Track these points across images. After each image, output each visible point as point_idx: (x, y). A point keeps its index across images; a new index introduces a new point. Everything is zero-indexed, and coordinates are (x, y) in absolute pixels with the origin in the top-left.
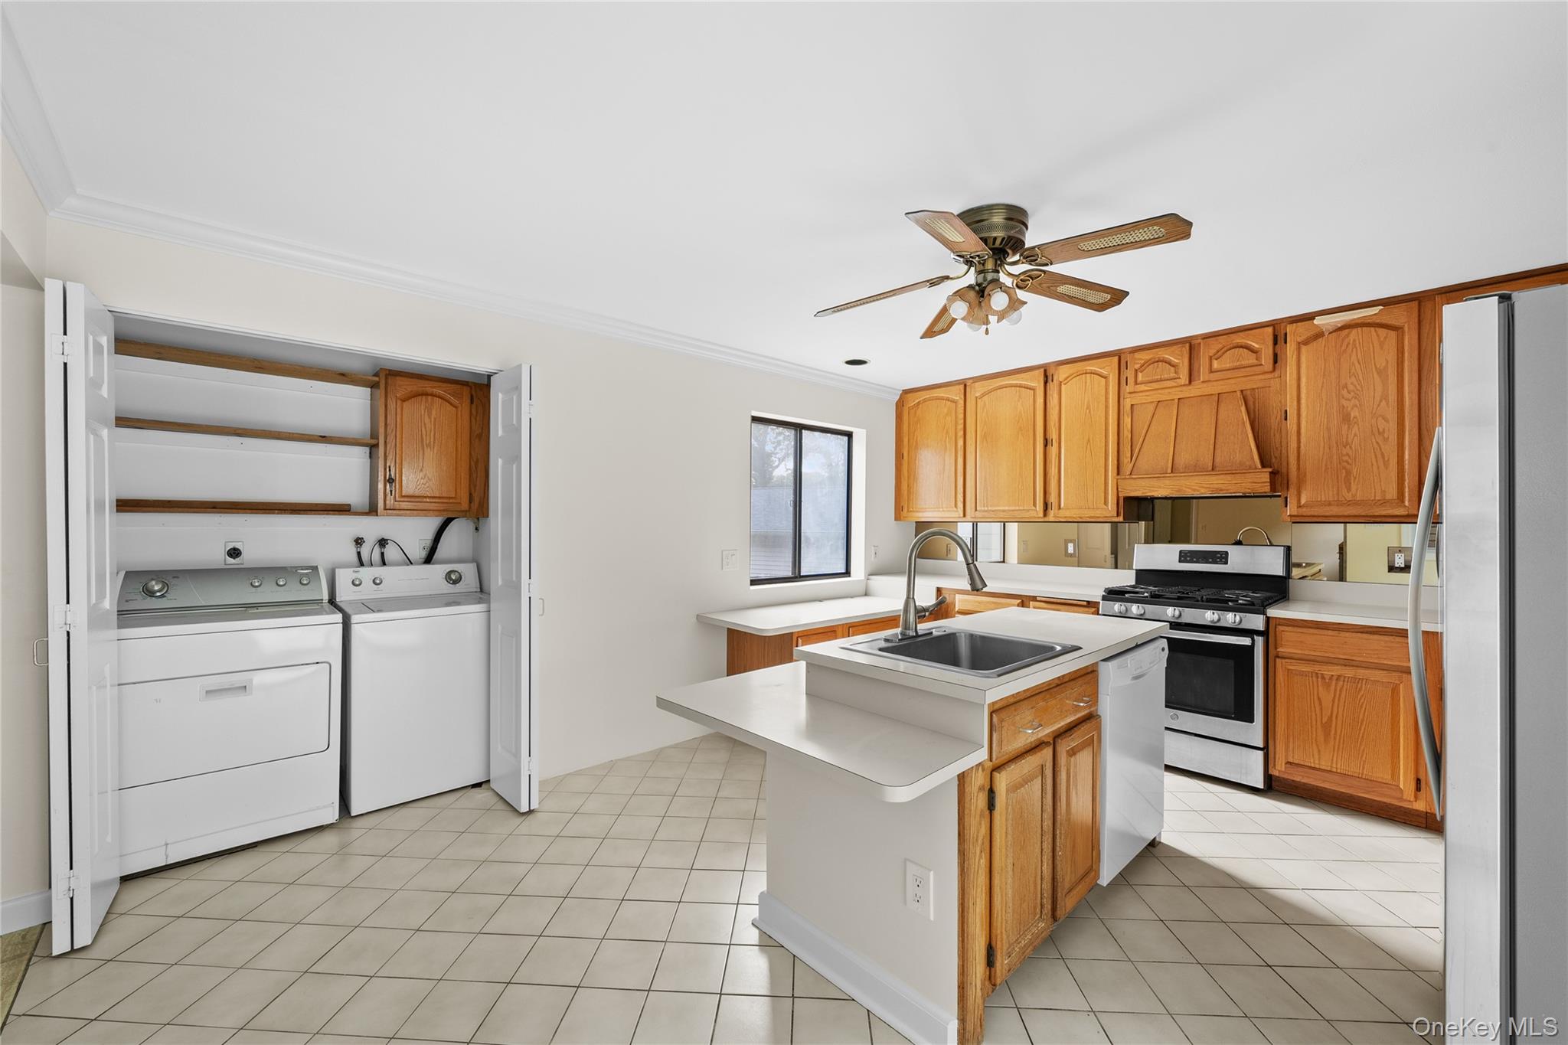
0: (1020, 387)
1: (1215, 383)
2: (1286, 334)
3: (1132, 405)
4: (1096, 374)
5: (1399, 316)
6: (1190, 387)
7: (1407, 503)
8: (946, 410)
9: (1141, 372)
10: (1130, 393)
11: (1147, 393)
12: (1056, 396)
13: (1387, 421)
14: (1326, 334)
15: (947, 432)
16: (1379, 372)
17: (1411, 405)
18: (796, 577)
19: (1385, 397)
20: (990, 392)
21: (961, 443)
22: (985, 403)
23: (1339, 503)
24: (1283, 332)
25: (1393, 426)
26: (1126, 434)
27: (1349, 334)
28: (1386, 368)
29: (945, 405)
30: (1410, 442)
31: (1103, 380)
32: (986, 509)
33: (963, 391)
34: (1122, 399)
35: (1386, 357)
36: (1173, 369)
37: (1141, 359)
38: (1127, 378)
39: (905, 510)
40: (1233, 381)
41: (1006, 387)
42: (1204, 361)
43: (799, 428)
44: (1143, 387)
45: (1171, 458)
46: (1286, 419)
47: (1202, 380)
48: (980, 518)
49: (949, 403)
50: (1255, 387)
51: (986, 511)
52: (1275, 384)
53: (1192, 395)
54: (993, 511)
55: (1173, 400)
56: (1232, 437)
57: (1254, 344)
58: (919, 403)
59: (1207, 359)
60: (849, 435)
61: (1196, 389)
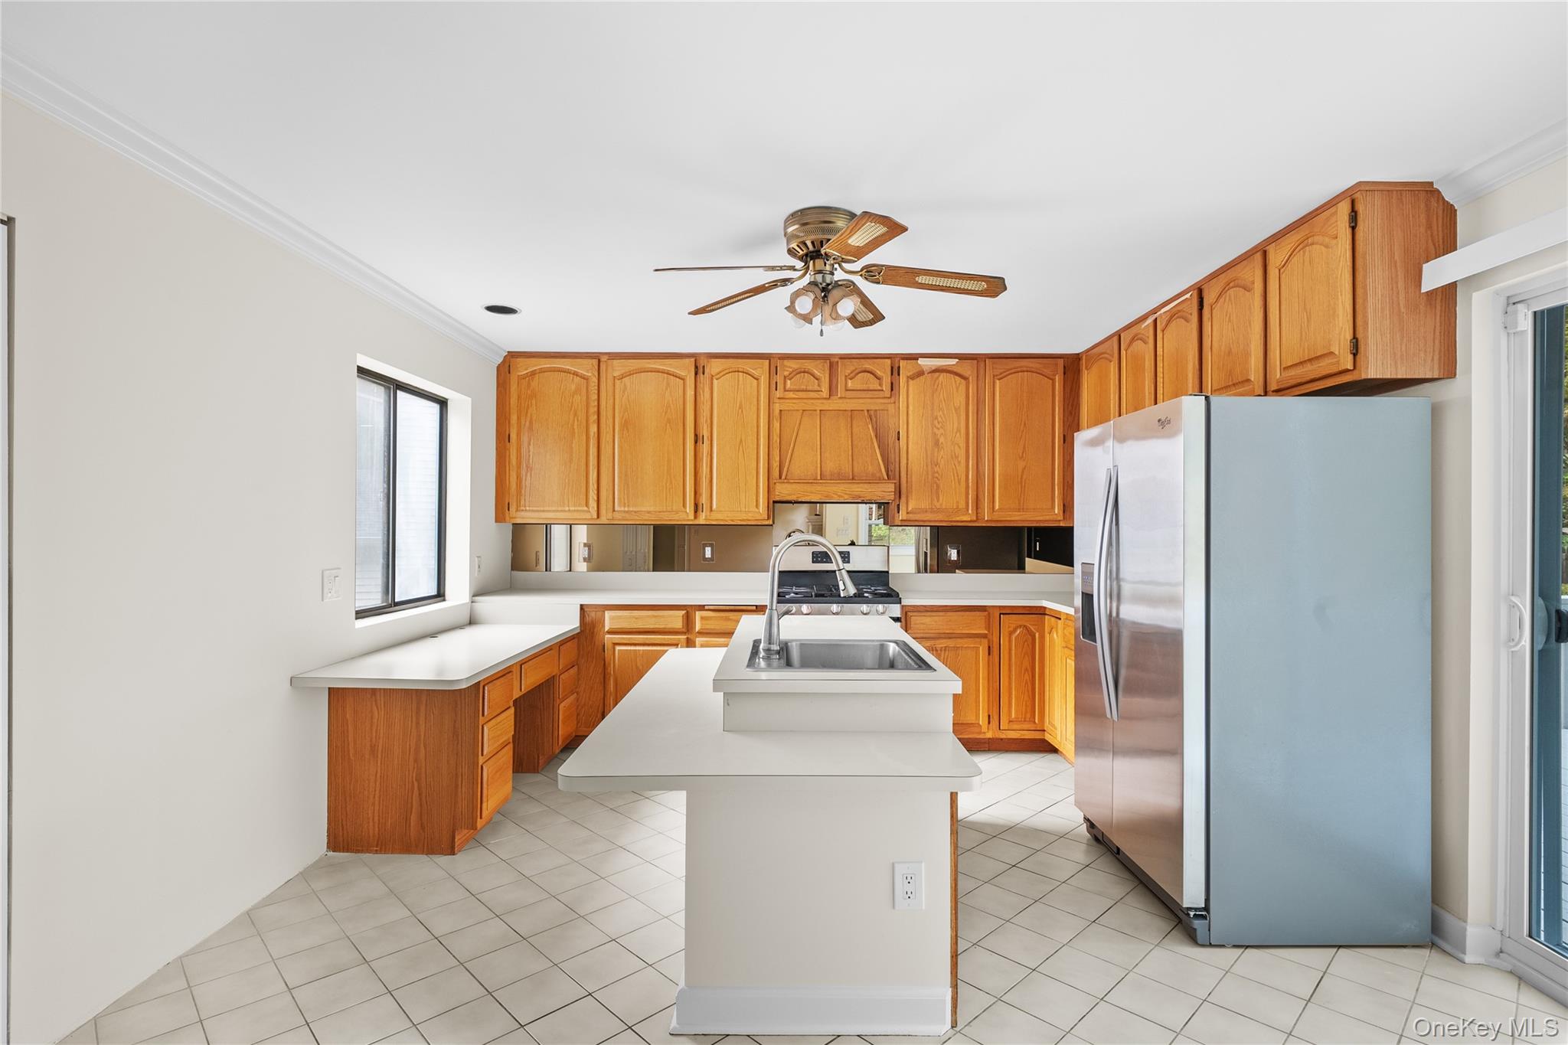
0: (668, 374)
1: (848, 401)
2: (899, 367)
3: (781, 410)
4: (750, 375)
5: (967, 369)
6: (829, 401)
7: (970, 512)
8: (573, 387)
9: (790, 379)
10: (779, 398)
11: (794, 401)
12: (707, 390)
13: (959, 447)
14: (926, 373)
15: (575, 414)
16: (956, 410)
17: (973, 438)
18: (390, 606)
19: (959, 430)
20: (630, 374)
21: (593, 429)
22: (625, 385)
23: (932, 511)
24: (897, 365)
25: (963, 452)
26: (776, 438)
27: (939, 376)
28: (959, 407)
29: (573, 380)
30: (972, 465)
31: (756, 381)
32: (626, 509)
33: (596, 367)
34: (771, 404)
35: (959, 399)
36: (816, 381)
37: (790, 367)
38: (776, 383)
39: (513, 508)
40: (861, 401)
41: (651, 372)
42: (841, 379)
43: (394, 386)
44: (791, 395)
45: (819, 465)
46: (899, 439)
47: (839, 396)
48: (619, 520)
49: (577, 379)
50: (877, 408)
51: (627, 512)
52: (891, 408)
53: (831, 409)
54: (635, 512)
55: (815, 410)
56: (864, 451)
57: (878, 371)
58: (533, 373)
59: (843, 378)
60: (443, 403)
61: (835, 404)
